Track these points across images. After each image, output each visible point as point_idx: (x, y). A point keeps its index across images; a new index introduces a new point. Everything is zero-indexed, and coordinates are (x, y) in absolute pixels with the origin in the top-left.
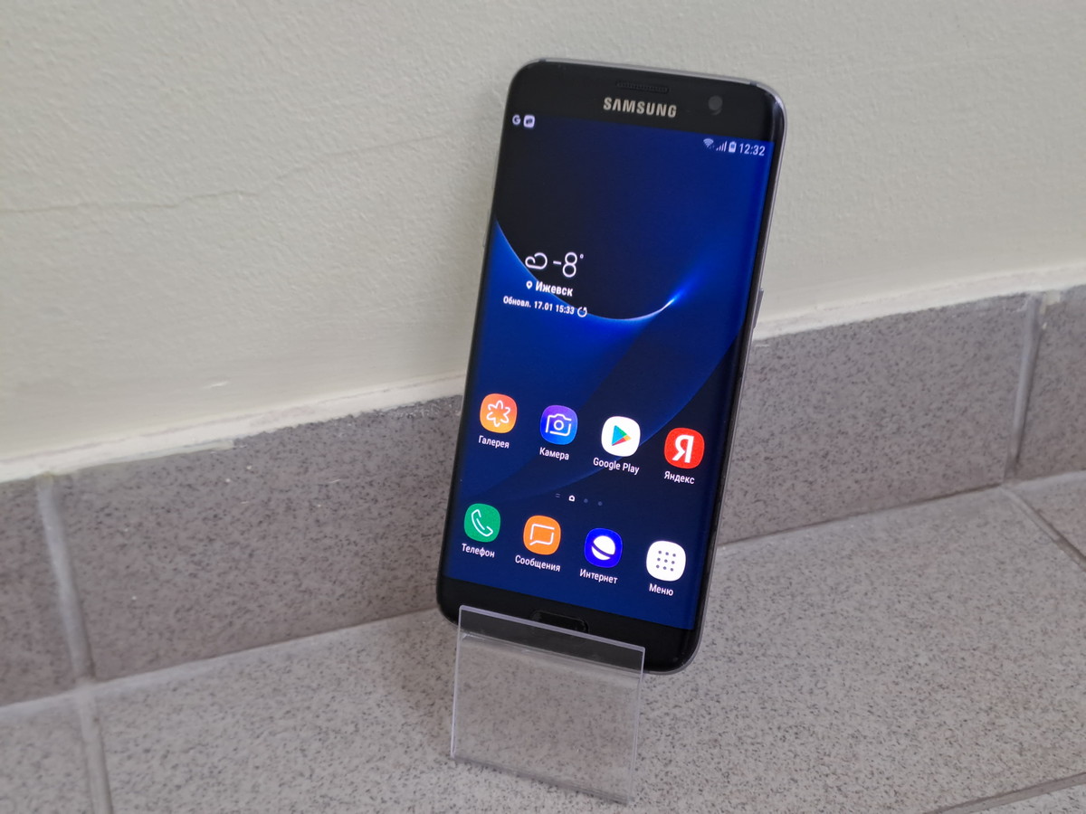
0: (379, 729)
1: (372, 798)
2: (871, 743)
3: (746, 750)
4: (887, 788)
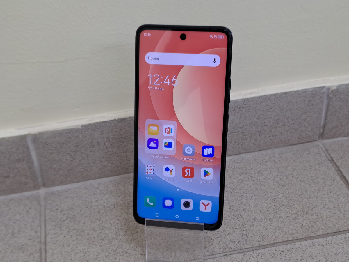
0: (120, 207)
2: (259, 222)
4: (260, 236)
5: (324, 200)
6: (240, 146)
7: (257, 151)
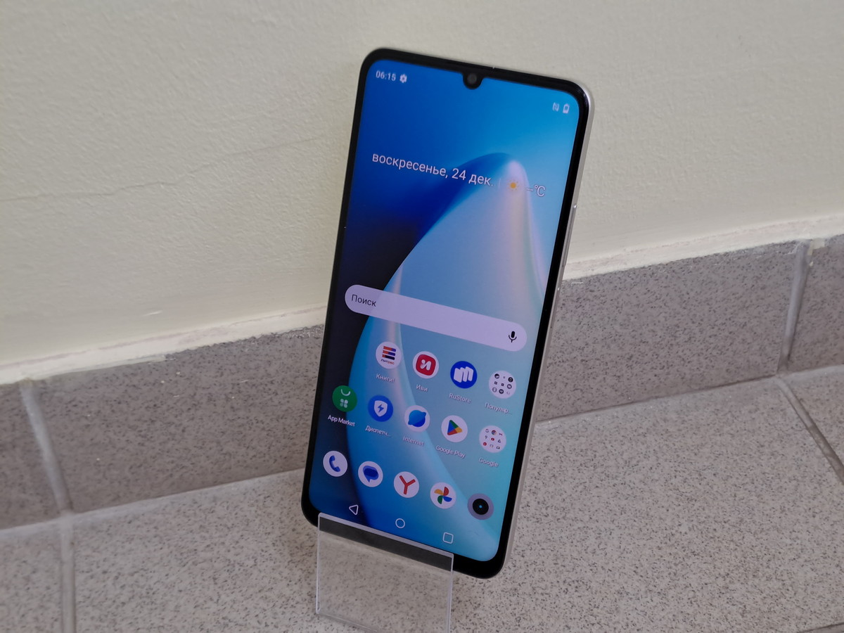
0: (271, 564)
1: (258, 622)
2: (631, 599)
3: (537, 599)
5: (797, 538)
6: (578, 392)
7: (622, 405)
